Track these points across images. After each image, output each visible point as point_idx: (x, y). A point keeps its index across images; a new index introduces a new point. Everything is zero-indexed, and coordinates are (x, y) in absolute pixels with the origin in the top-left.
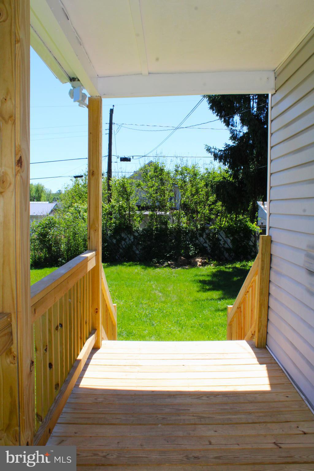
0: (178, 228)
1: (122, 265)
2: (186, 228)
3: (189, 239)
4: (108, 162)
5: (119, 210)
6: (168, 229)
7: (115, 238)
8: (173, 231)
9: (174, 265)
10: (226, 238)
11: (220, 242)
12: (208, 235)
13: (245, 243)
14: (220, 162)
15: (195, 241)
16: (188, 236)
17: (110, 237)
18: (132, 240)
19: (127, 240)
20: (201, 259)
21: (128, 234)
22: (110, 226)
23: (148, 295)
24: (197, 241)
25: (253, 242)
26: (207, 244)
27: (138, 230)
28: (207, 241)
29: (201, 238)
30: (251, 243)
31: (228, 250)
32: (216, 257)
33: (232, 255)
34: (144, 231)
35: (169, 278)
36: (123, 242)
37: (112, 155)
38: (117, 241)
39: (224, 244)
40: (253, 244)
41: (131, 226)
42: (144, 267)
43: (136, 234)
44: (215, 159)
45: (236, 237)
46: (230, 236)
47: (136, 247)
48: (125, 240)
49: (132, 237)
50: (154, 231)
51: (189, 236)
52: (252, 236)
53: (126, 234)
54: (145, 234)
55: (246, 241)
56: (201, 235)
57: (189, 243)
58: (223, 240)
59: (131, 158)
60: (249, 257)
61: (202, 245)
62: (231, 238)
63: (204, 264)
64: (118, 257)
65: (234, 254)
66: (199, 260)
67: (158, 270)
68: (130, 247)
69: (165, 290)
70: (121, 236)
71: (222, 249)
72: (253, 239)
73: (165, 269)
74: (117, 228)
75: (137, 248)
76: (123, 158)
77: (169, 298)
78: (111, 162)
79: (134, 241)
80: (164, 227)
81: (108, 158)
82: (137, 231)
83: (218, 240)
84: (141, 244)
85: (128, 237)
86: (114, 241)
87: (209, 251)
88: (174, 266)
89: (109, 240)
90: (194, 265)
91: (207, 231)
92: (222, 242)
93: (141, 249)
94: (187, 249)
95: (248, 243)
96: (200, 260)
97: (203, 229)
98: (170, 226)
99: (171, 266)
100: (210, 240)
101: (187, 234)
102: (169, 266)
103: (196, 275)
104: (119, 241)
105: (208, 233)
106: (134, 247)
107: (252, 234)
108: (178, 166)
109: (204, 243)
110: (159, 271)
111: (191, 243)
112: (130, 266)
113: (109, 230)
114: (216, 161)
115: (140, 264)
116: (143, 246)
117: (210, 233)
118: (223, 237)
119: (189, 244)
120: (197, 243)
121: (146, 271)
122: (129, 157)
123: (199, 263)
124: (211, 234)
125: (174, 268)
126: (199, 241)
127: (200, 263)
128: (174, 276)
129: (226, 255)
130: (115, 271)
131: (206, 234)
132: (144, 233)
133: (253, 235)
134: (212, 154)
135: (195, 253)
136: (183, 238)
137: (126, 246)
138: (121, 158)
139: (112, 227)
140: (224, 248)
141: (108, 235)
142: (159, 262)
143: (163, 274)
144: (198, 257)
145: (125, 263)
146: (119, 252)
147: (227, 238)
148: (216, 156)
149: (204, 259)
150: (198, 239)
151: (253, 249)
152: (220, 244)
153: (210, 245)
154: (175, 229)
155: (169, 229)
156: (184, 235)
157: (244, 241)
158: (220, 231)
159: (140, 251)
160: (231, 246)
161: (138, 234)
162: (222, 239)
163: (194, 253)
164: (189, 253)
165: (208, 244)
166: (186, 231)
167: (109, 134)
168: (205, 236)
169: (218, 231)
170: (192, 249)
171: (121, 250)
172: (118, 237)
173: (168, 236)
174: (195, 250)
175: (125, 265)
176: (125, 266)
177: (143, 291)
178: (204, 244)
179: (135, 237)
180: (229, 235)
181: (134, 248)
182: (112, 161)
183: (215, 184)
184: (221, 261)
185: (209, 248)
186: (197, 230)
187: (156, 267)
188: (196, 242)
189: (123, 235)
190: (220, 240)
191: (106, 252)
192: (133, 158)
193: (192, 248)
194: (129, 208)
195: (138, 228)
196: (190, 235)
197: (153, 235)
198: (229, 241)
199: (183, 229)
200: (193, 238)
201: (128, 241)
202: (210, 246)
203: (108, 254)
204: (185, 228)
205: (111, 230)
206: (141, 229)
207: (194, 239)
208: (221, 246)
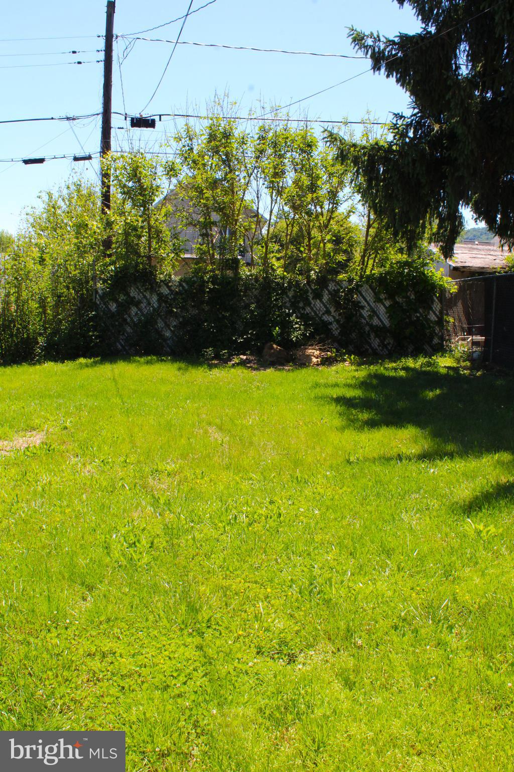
0: (263, 278)
1: (130, 362)
2: (283, 278)
3: (288, 305)
4: (103, 128)
5: (126, 234)
6: (240, 279)
7: (116, 301)
8: (252, 284)
9: (254, 364)
10: (374, 302)
11: (362, 311)
12: (334, 295)
13: (418, 315)
14: (388, 76)
15: (304, 308)
16: (288, 296)
17: (102, 298)
18: (156, 305)
19: (142, 305)
20: (320, 349)
21: (146, 290)
22: (102, 272)
23: (183, 441)
24: (308, 310)
25: (438, 314)
26: (331, 317)
27: (170, 281)
28: (332, 310)
29: (318, 301)
30: (433, 317)
31: (380, 331)
32: (351, 348)
33: (389, 344)
34: (184, 284)
35: (246, 391)
36: (134, 310)
37: (113, 110)
38: (120, 305)
39: (370, 317)
40: (437, 319)
41: (151, 273)
42: (183, 365)
43: (165, 291)
44: (376, 67)
45: (399, 299)
46: (385, 299)
47: (163, 320)
48: (137, 304)
49: (155, 298)
50: (208, 282)
51: (290, 296)
52: (435, 298)
53: (139, 290)
54: (186, 291)
55: (421, 310)
56: (318, 296)
57: (289, 311)
58: (368, 307)
59: (157, 118)
60: (427, 347)
61: (320, 318)
62: (387, 303)
63: (327, 362)
64: (122, 345)
65: (392, 342)
66: (314, 352)
67: (215, 371)
68: (149, 321)
69: (235, 425)
70: (130, 295)
71: (367, 328)
72: (437, 306)
73: (233, 370)
74: (120, 275)
75: (165, 323)
76: (136, 118)
77: (252, 452)
78: (110, 128)
79: (159, 307)
80: (229, 273)
81: (103, 118)
82: (166, 283)
83: (357, 306)
84: (176, 315)
85: (145, 297)
86: (113, 307)
87: (336, 333)
88: (256, 366)
89: (100, 304)
90: (303, 363)
91: (332, 286)
92: (365, 313)
93: (175, 326)
94: (286, 326)
95: (426, 316)
96: (317, 353)
97: (322, 281)
98: (245, 272)
99: (249, 365)
100: (338, 306)
101: (284, 291)
102: (243, 363)
103: (317, 385)
104: (124, 307)
105: (334, 290)
106: (159, 320)
107: (436, 295)
108: (267, 127)
109: (323, 314)
110: (218, 375)
111: (294, 312)
112: (148, 363)
113: (100, 278)
114: (377, 73)
115: (174, 360)
116: (181, 320)
117: (339, 290)
118: (368, 300)
119: (289, 315)
120: (307, 314)
121: (188, 375)
122: (152, 118)
123: (314, 360)
124: (342, 292)
125: (257, 369)
126: (312, 309)
127: (317, 358)
128: (258, 388)
129: (375, 342)
130: (109, 374)
131: (330, 293)
132: (183, 287)
133: (437, 298)
134: (367, 53)
135: (304, 335)
136: (276, 300)
137: (140, 320)
138: (132, 119)
139: (109, 273)
140: (371, 326)
141: (97, 292)
142: (217, 356)
143: (229, 383)
144: (312, 345)
145: (138, 358)
146: (123, 334)
147: (378, 302)
148: (378, 60)
149: (325, 349)
150: (309, 304)
151: (437, 329)
152: (361, 316)
153: (337, 318)
154: (257, 280)
155: (242, 280)
156: (278, 294)
157: (416, 311)
158: (361, 286)
159: (173, 332)
160: (387, 323)
161: (170, 290)
162: (367, 305)
163: (301, 335)
164: (289, 335)
165: (334, 317)
166: (283, 284)
167: (104, 61)
168: (326, 298)
169: (357, 285)
170: (297, 326)
171: (129, 329)
172: (122, 298)
173: (240, 295)
174: (305, 330)
175: (134, 361)
176: (134, 365)
177: (169, 426)
178: (324, 317)
179: (161, 297)
180: (382, 296)
181: (160, 324)
182: (112, 126)
183: (364, 154)
184: (365, 355)
185: (334, 326)
186: (309, 282)
187: (211, 367)
188: (305, 310)
189: (133, 293)
190: (363, 308)
191: (93, 332)
192: (160, 120)
193: (297, 323)
194: (150, 230)
195: (170, 276)
196: (291, 294)
197: (204, 292)
198: (382, 310)
199: (276, 279)
200: (299, 302)
201: (145, 307)
202: (338, 321)
203: (97, 337)
204: (281, 278)
205: (105, 281)
206: (176, 278)
207: (301, 305)
208: (363, 321)
